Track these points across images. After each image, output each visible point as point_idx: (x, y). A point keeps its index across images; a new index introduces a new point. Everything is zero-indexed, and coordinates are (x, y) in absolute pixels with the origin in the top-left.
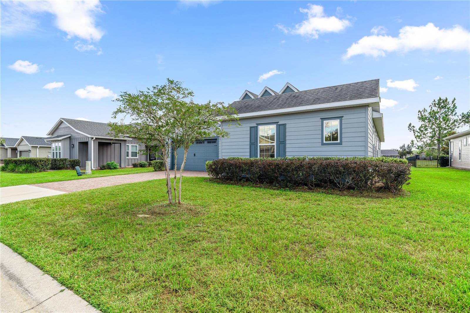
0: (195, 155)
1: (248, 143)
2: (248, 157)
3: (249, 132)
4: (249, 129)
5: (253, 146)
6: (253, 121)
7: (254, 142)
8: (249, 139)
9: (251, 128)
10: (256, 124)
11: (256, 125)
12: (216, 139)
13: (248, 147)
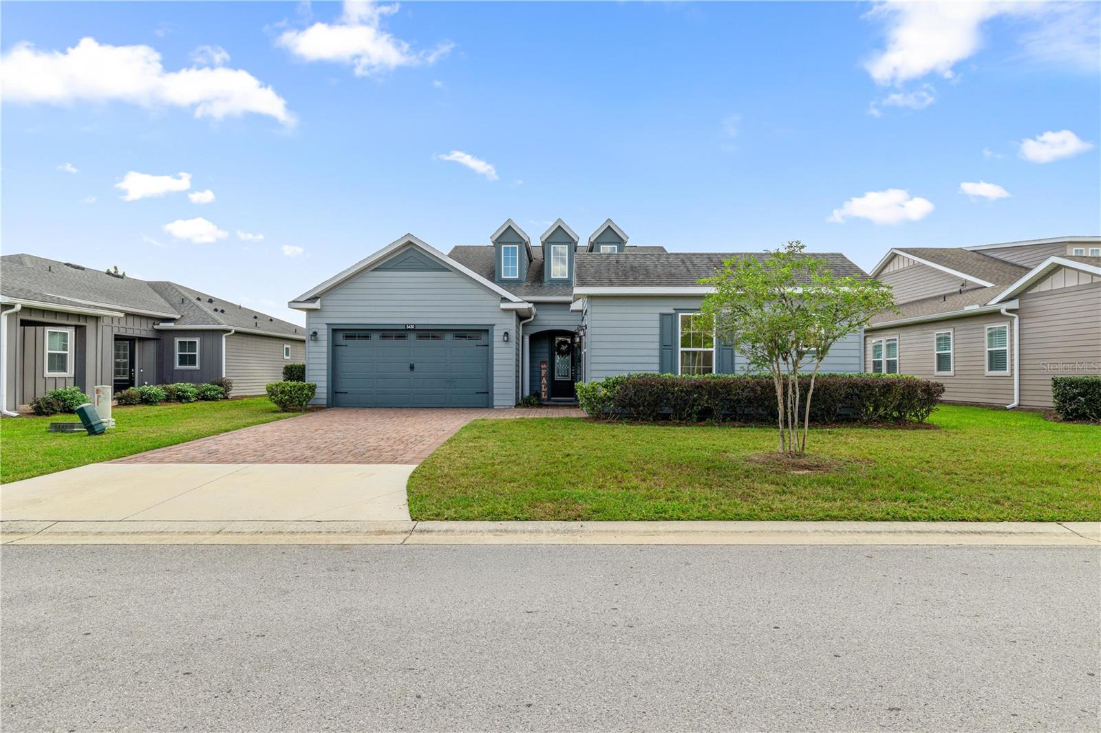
0: (412, 367)
1: (657, 346)
2: (657, 373)
3: (657, 324)
4: (657, 317)
5: (668, 353)
6: (666, 302)
7: (670, 344)
8: (657, 338)
9: (662, 315)
10: (675, 309)
11: (674, 312)
12: (488, 330)
13: (657, 353)
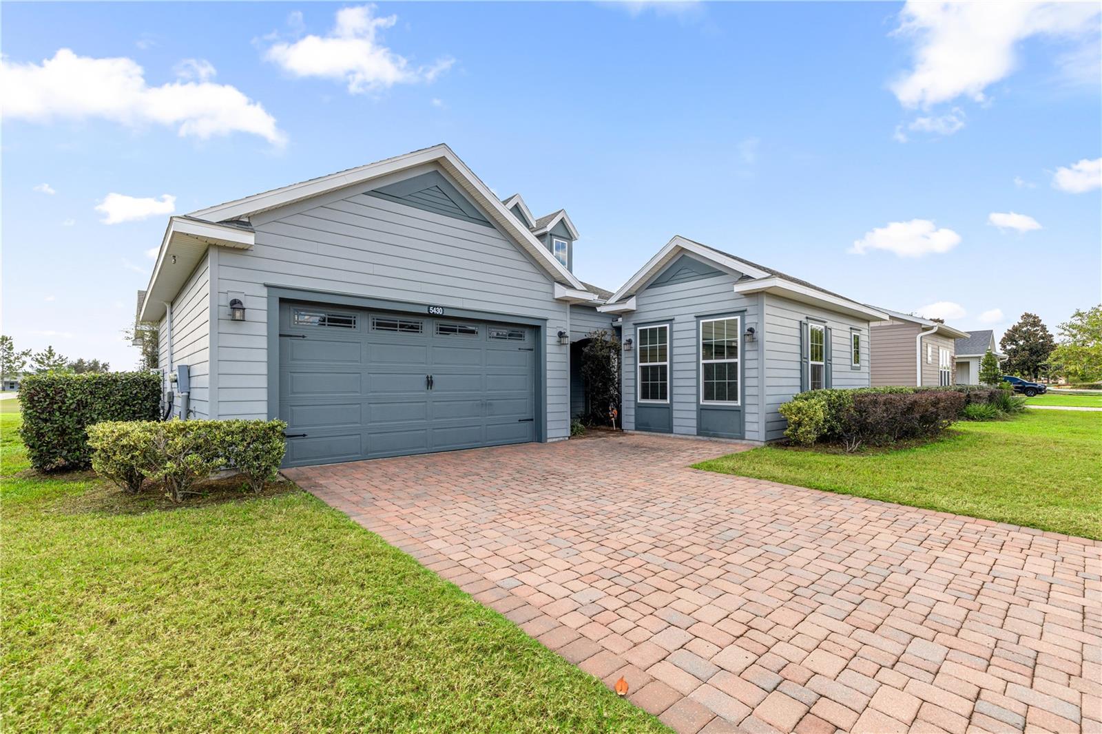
0: (430, 383)
12: (539, 328)
